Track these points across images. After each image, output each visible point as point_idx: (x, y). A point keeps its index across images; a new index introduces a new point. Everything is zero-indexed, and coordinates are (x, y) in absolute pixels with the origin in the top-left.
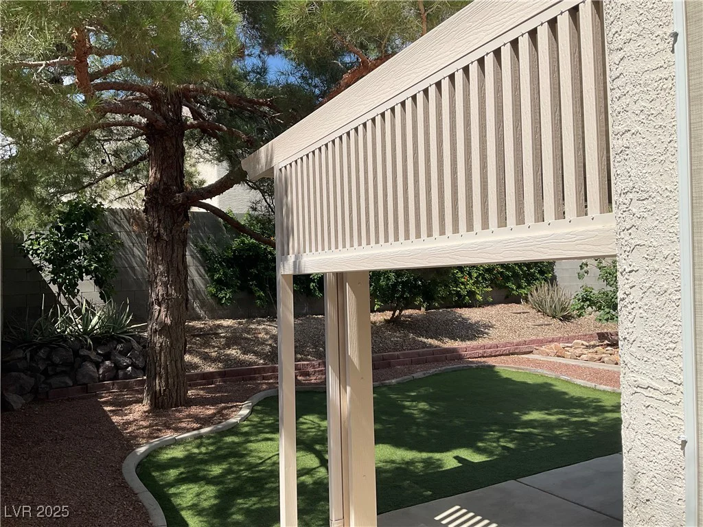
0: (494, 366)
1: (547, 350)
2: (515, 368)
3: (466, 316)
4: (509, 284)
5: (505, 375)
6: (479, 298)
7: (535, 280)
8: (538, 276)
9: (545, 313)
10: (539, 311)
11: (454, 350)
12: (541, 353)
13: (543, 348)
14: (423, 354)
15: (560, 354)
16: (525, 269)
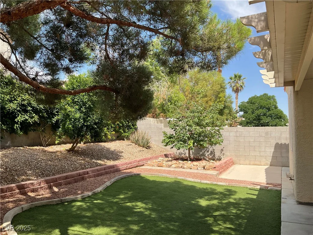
0: (140, 174)
1: (152, 164)
2: (150, 174)
3: (107, 147)
4: (121, 130)
5: (151, 179)
6: (109, 137)
7: (131, 129)
8: (132, 127)
9: (139, 145)
10: (136, 144)
11: (113, 167)
12: (149, 165)
13: (149, 162)
14: (101, 170)
15: (160, 165)
16: (127, 123)
